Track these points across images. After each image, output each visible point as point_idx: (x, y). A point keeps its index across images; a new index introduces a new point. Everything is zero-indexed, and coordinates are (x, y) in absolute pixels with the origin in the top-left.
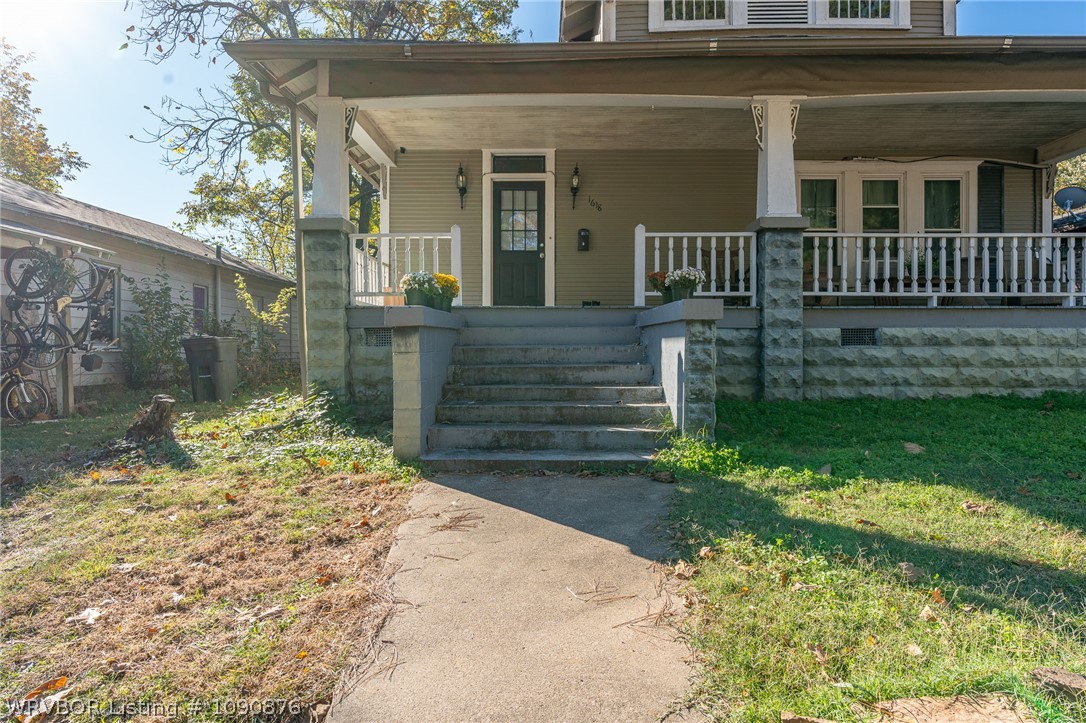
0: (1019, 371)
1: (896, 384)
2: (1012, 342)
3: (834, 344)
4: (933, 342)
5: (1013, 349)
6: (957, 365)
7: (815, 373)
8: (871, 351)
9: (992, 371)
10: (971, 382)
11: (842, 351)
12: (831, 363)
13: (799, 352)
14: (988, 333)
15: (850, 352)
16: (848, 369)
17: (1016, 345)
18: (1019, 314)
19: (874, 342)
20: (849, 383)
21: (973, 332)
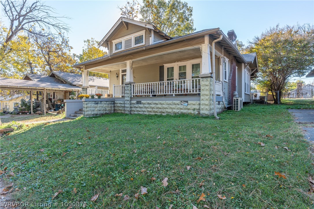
0: (162, 110)
1: (143, 112)
2: (161, 104)
3: (135, 104)
4: (148, 104)
5: (161, 105)
6: (152, 108)
7: (132, 109)
8: (140, 105)
9: (158, 110)
10: (154, 112)
11: (136, 105)
12: (135, 107)
13: (129, 105)
14: (157, 102)
15: (137, 105)
16: (137, 109)
17: (162, 104)
18: (163, 98)
19: (141, 104)
20: (137, 111)
21: (154, 102)
